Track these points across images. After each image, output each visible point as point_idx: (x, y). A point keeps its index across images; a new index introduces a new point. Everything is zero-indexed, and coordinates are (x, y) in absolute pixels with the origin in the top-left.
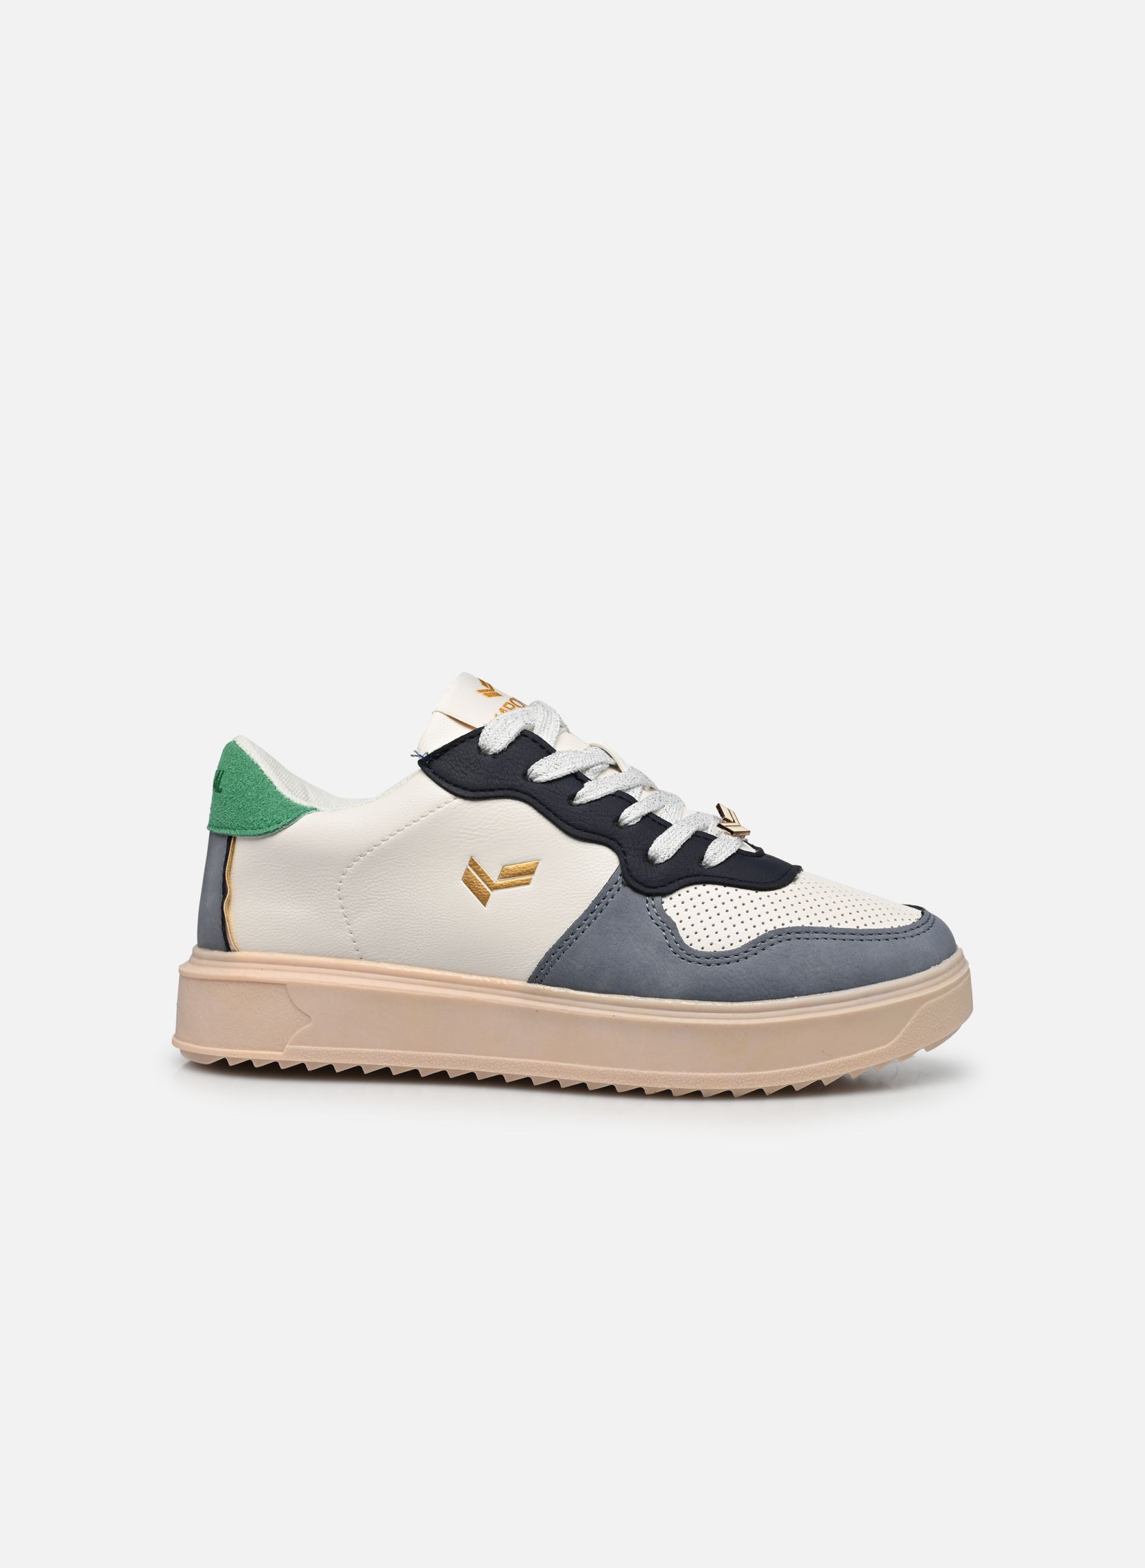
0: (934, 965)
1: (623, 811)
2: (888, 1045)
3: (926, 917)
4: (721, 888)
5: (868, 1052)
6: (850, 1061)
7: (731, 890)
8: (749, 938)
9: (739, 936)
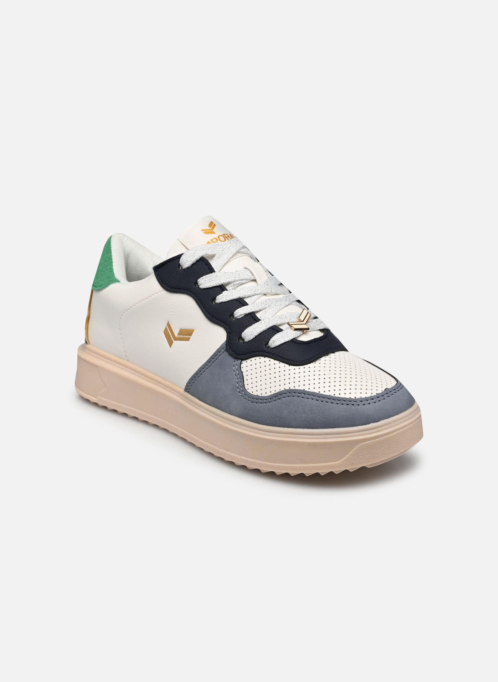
0: (373, 423)
1: (236, 310)
2: (338, 462)
3: (398, 384)
4: (272, 360)
5: (326, 464)
6: (316, 467)
7: (277, 362)
8: (275, 391)
9: (271, 390)
